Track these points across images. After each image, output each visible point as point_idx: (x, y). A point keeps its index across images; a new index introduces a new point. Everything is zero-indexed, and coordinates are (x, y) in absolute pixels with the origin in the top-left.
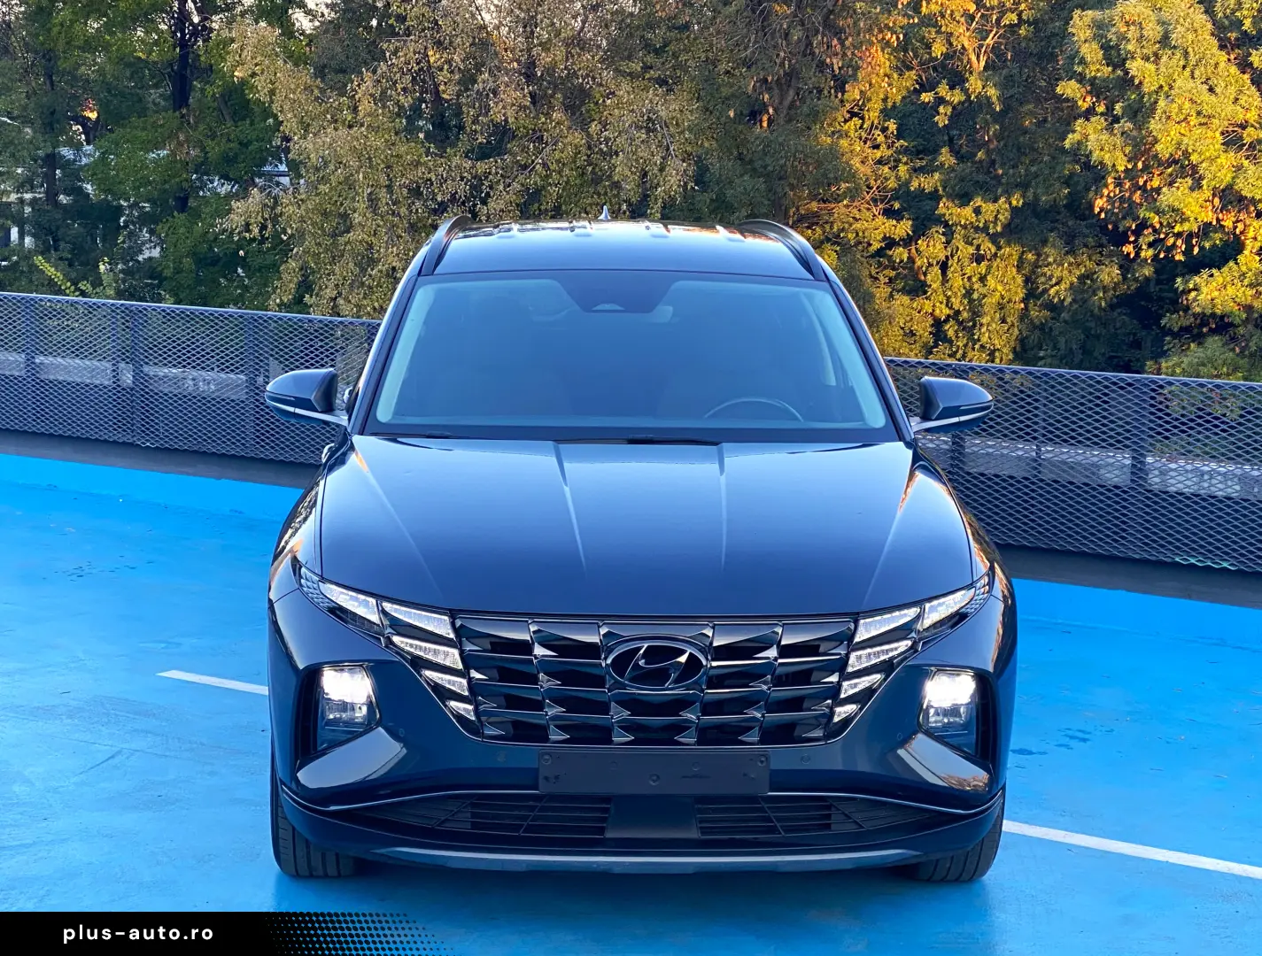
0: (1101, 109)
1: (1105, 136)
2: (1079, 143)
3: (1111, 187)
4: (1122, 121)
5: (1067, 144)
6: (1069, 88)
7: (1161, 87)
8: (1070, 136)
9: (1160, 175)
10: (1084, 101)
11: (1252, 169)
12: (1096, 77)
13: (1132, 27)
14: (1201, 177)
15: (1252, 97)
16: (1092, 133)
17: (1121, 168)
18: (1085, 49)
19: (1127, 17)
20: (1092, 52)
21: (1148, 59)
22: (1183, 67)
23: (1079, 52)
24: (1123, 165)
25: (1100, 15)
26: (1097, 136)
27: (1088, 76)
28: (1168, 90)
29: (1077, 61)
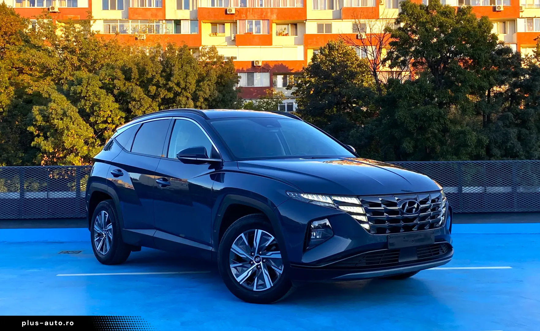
1: (45, 142)
2: (36, 145)
3: (46, 157)
4: (50, 138)
5: (32, 145)
6: (31, 129)
7: (64, 127)
8: (33, 142)
9: (62, 153)
10: (36, 132)
11: (94, 150)
12: (40, 125)
13: (54, 111)
14: (79, 153)
15: (91, 130)
16: (40, 141)
17: (51, 151)
18: (37, 117)
19: (52, 107)
20: (39, 118)
21: (58, 119)
22: (71, 122)
23: (35, 118)
24: (51, 150)
25: (42, 107)
26: (42, 142)
27: (37, 125)
28: (67, 128)
29: (34, 121)
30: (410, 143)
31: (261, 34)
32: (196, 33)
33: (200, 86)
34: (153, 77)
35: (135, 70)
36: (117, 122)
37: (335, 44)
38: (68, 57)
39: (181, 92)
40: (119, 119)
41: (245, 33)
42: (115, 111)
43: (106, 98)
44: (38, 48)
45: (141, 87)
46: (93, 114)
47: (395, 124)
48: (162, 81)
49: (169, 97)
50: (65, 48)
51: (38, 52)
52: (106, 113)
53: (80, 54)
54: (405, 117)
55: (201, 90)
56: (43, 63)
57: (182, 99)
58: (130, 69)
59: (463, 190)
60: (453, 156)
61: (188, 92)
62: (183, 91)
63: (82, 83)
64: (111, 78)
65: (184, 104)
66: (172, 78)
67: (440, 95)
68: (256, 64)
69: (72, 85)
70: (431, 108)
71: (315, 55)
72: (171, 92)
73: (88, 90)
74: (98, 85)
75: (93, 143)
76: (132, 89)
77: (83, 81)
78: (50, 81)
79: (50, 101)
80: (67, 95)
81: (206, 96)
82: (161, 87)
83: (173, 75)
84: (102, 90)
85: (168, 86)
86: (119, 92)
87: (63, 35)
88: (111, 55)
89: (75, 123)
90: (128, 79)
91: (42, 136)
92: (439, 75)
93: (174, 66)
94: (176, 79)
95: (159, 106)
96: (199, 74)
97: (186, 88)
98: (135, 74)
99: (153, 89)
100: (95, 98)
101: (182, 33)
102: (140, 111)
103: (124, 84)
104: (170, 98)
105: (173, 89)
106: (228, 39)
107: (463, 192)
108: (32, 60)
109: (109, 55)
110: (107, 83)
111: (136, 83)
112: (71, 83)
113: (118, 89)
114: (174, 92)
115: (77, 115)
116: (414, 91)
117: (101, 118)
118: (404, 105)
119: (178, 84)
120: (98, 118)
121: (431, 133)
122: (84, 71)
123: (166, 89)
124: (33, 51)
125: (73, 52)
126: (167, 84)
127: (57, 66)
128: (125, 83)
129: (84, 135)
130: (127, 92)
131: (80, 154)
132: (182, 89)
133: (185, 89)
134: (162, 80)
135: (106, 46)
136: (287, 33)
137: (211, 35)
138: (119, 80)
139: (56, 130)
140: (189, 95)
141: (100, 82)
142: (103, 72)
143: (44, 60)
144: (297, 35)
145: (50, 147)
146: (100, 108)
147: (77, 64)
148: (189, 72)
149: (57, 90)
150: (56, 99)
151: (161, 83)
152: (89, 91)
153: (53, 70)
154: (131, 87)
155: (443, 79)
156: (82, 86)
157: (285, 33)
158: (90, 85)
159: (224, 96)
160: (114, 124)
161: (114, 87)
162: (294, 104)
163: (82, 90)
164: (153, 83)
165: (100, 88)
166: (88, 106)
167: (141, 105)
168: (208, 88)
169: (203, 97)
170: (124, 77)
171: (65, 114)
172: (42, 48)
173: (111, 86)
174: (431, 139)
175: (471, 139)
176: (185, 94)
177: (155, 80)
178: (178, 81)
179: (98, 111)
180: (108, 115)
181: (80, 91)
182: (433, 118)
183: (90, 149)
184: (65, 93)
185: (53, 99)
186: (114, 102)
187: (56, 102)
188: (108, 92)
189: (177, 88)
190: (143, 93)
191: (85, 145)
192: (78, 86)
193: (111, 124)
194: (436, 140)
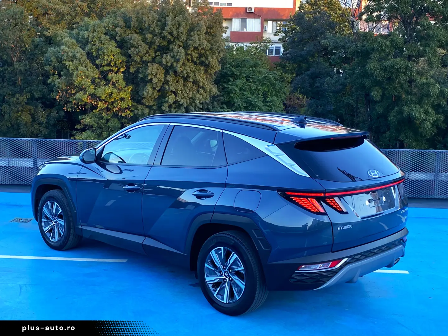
0: (56, 73)
1: (59, 80)
2: (52, 82)
3: (60, 93)
4: (63, 76)
6: (48, 68)
7: (74, 68)
8: (49, 80)
9: (74, 90)
10: (51, 71)
11: (99, 89)
12: (55, 65)
13: (65, 53)
15: (96, 71)
16: (54, 79)
17: (64, 88)
19: (64, 50)
20: (53, 59)
21: (69, 61)
22: (79, 64)
23: (50, 58)
25: (56, 49)
26: (57, 80)
27: (53, 65)
28: (77, 69)
29: (49, 61)
30: (378, 92)
33: (191, 36)
34: (150, 26)
35: (134, 19)
36: (119, 65)
38: (79, 4)
39: (174, 40)
40: (121, 63)
42: (117, 56)
43: (109, 43)
45: (140, 35)
46: (99, 58)
47: (365, 74)
52: (109, 57)
53: (90, 1)
54: (375, 69)
55: (192, 40)
56: (58, 9)
57: (175, 47)
58: (130, 18)
60: (416, 104)
61: (180, 41)
62: (176, 40)
63: (89, 29)
64: (114, 26)
65: (176, 52)
66: (166, 28)
67: (409, 49)
69: (81, 30)
70: (400, 61)
71: (301, 4)
72: (165, 40)
74: (103, 31)
75: (98, 83)
76: (131, 36)
78: (64, 25)
79: (63, 44)
80: (77, 40)
81: (196, 45)
82: (156, 35)
83: (167, 25)
84: (106, 36)
85: (163, 35)
86: (120, 38)
89: (83, 65)
90: (128, 27)
91: (57, 75)
92: (411, 29)
93: (168, 16)
94: (169, 28)
95: (155, 52)
96: (190, 25)
98: (134, 23)
99: (149, 36)
100: (100, 43)
102: (139, 57)
104: (164, 45)
105: (167, 38)
108: (48, 6)
110: (111, 29)
111: (135, 31)
113: (120, 36)
114: (168, 40)
115: (85, 57)
116: (386, 44)
117: (106, 62)
118: (375, 58)
119: (171, 34)
120: (103, 62)
121: (398, 83)
122: (93, 17)
123: (161, 38)
126: (161, 33)
127: (70, 12)
128: (126, 31)
129: (91, 76)
130: (127, 39)
131: (87, 92)
132: (175, 38)
133: (177, 38)
134: (157, 29)
138: (120, 27)
139: (68, 70)
140: (181, 44)
141: (104, 29)
142: (107, 20)
143: (59, 5)
145: (63, 84)
146: (104, 52)
147: (87, 10)
148: (182, 23)
149: (69, 34)
150: (68, 43)
151: (157, 32)
152: (95, 37)
153: (66, 16)
156: (89, 32)
158: (95, 31)
159: (212, 45)
160: (117, 67)
161: (117, 34)
163: (89, 36)
164: (150, 31)
165: (104, 34)
166: (94, 50)
167: (139, 52)
168: (197, 38)
169: (193, 46)
170: (125, 25)
171: (74, 57)
173: (114, 33)
174: (398, 89)
175: (433, 91)
176: (178, 42)
177: (151, 29)
178: (171, 30)
179: (102, 55)
180: (111, 59)
181: (87, 36)
182: (400, 70)
183: (96, 88)
184: (76, 37)
185: (65, 42)
186: (116, 47)
187: (67, 45)
188: (111, 38)
189: (169, 37)
190: (141, 40)
191: (92, 85)
192: (86, 32)
193: (114, 67)
194: (402, 89)
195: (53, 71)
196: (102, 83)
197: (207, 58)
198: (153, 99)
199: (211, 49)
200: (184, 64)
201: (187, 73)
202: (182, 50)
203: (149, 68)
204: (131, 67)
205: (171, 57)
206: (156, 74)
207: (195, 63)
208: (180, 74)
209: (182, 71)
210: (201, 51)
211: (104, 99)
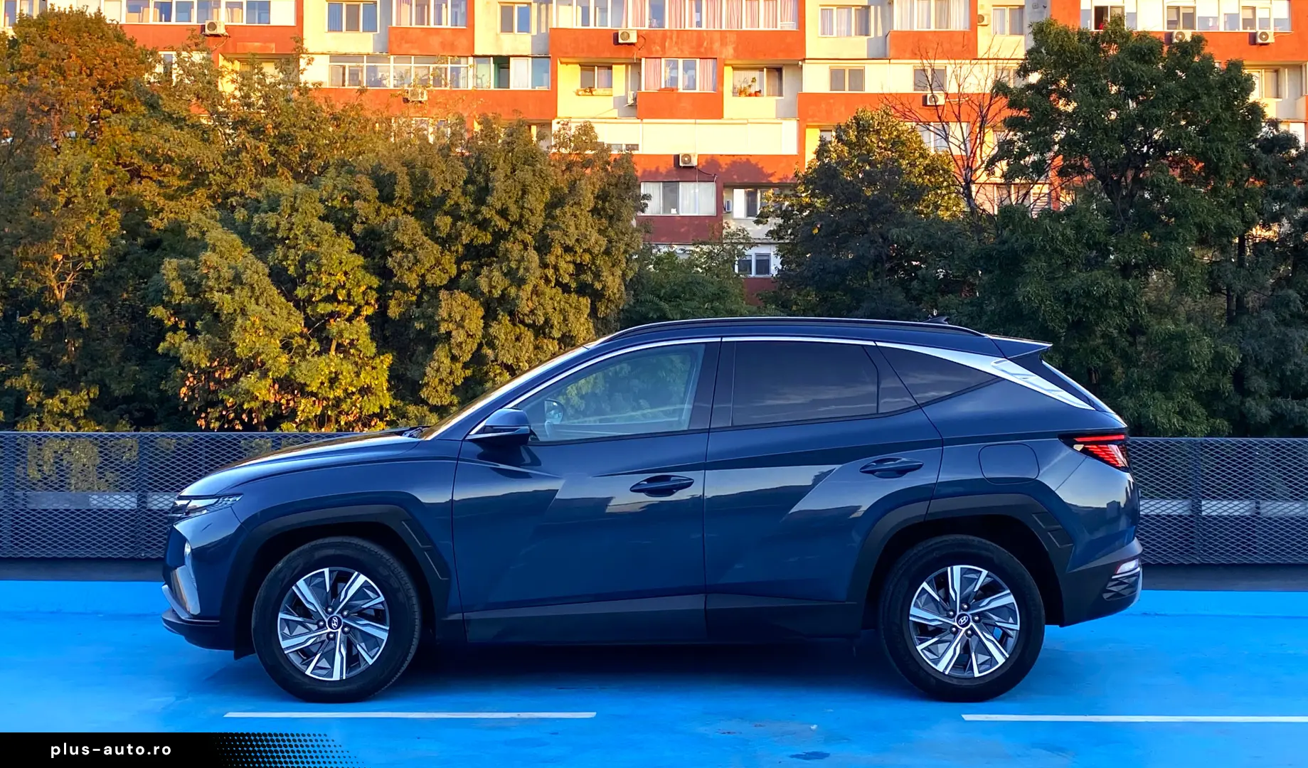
0: (182, 325)
1: (191, 344)
2: (169, 350)
3: (191, 379)
4: (203, 333)
5: (160, 349)
6: (159, 312)
7: (235, 310)
8: (162, 344)
9: (230, 370)
10: (169, 320)
11: (303, 364)
12: (179, 304)
13: (212, 271)
14: (268, 370)
15: (298, 317)
16: (178, 342)
17: (203, 366)
18: (173, 285)
19: (208, 263)
20: (177, 287)
21: (223, 291)
22: (251, 297)
23: (167, 286)
24: (205, 364)
25: (184, 262)
26: (184, 344)
27: (173, 303)
28: (243, 312)
29: (165, 293)
31: (697, 91)
32: (544, 88)
33: (554, 218)
34: (446, 194)
35: (403, 177)
36: (359, 299)
37: (873, 118)
38: (247, 144)
39: (510, 231)
40: (364, 293)
41: (661, 90)
42: (355, 273)
43: (334, 241)
44: (178, 122)
45: (417, 218)
46: (304, 281)
47: (1016, 315)
48: (467, 205)
49: (481, 242)
50: (240, 123)
51: (179, 131)
52: (333, 278)
53: (275, 136)
54: (1040, 298)
55: (557, 228)
56: (188, 158)
57: (512, 247)
58: (392, 175)
59: (1203, 508)
60: (1154, 391)
61: (527, 231)
62: (515, 229)
63: (279, 206)
64: (347, 196)
65: (516, 261)
66: (489, 198)
67: (1124, 247)
68: (684, 162)
69: (257, 210)
70: (1104, 278)
71: (823, 145)
72: (485, 230)
73: (293, 224)
74: (316, 211)
75: (301, 347)
76: (396, 222)
77: (281, 203)
78: (203, 199)
79: (205, 247)
80: (245, 235)
81: (568, 242)
82: (462, 219)
83: (493, 190)
84: (326, 223)
85: (480, 217)
86: (365, 228)
87: (237, 94)
88: (346, 139)
89: (261, 301)
90: (386, 198)
91: (184, 329)
92: (1124, 197)
93: (494, 169)
94: (498, 200)
95: (459, 262)
96: (554, 190)
97: (521, 220)
98: (403, 187)
99: (444, 222)
100: (308, 243)
101: (512, 88)
102: (414, 274)
103: (378, 211)
104: (483, 244)
105: (493, 223)
106: (620, 102)
107: (1204, 513)
108: (163, 151)
109: (343, 140)
110: (338, 206)
111: (404, 209)
112: (255, 207)
113: (363, 223)
114: (494, 230)
115: (267, 280)
116: (1063, 235)
117: (323, 291)
118: (1038, 270)
119: (503, 213)
120: (314, 290)
121: (1102, 337)
122: (283, 177)
123: (474, 224)
124: (167, 129)
125: (258, 132)
126: (478, 212)
127: (222, 164)
128: (379, 208)
129: (283, 328)
130: (384, 229)
131: (270, 373)
132: (512, 224)
133: (519, 224)
134: (466, 202)
135: (335, 119)
136: (757, 90)
137: (580, 93)
138: (365, 200)
139: (217, 316)
140: (529, 239)
141: (320, 204)
142: (327, 182)
143: (192, 150)
144: (781, 94)
145: (202, 355)
146: (319, 266)
147: (268, 159)
148: (530, 186)
149: (220, 221)
150: (219, 244)
151: (464, 208)
152: (295, 227)
153: (211, 175)
154: (393, 218)
155: (1131, 207)
156: (279, 214)
157: (753, 90)
158: (297, 211)
159: (610, 241)
160: (351, 303)
161: (354, 216)
162: (772, 256)
163: (278, 224)
164: (446, 208)
165: (320, 218)
166: (292, 260)
167: (417, 261)
168: (572, 223)
169: (562, 244)
170: (377, 193)
171: (237, 279)
172: (188, 123)
173: (346, 215)
174: (1103, 351)
175: (1198, 354)
176: (520, 235)
177: (450, 202)
178: (503, 204)
179: (315, 274)
180: (338, 283)
181: (274, 225)
182: (1107, 302)
183: (294, 363)
184: (239, 228)
185: (212, 242)
186: (352, 252)
187: (217, 251)
188: (338, 229)
189: (500, 222)
190: (420, 233)
191: (283, 353)
192: (270, 213)
193: (346, 304)
194: (1114, 352)
195: (172, 319)
196: (312, 348)
197: (597, 276)
198: (450, 388)
199: (607, 252)
200: (535, 292)
201: (546, 314)
202: (533, 256)
203: (443, 304)
204: (393, 303)
205: (502, 272)
206: (463, 319)
207: (566, 289)
208: (526, 318)
209: (532, 312)
210: (581, 257)
211: (315, 390)
